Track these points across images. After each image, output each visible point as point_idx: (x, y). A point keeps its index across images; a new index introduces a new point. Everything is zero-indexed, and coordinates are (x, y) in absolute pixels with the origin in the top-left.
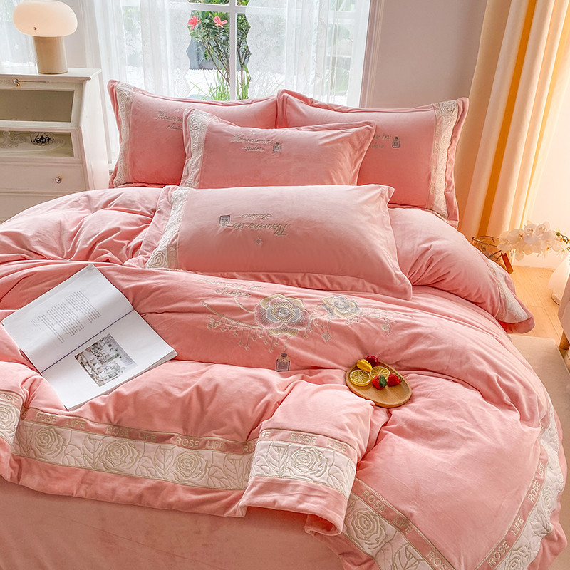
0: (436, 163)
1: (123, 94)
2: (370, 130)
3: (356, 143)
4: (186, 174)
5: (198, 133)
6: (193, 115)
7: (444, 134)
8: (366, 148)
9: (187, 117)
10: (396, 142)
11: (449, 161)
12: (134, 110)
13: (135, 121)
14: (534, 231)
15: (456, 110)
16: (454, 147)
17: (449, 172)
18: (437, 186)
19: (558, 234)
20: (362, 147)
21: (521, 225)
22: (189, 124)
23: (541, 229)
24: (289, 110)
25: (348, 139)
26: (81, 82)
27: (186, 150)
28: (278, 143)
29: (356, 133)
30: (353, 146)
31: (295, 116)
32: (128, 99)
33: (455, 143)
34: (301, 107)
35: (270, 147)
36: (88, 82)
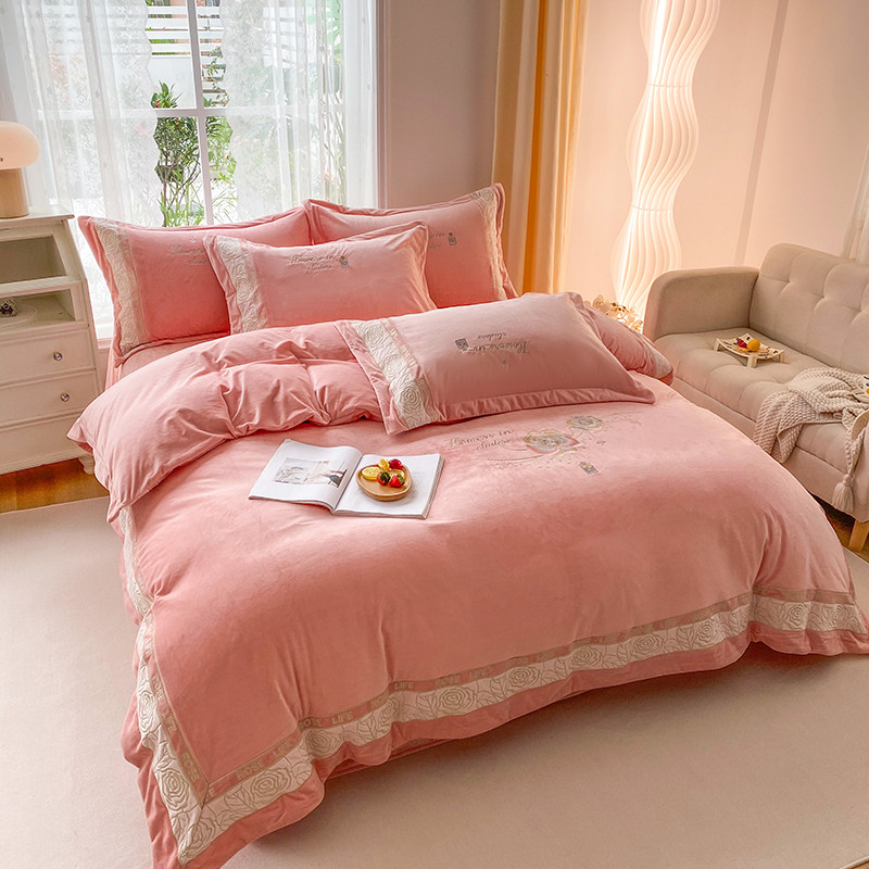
1: (108, 232)
2: (424, 230)
5: (242, 261)
6: (220, 242)
7: (491, 224)
8: (425, 250)
9: (212, 246)
10: (451, 237)
12: (136, 250)
13: (141, 262)
15: (494, 197)
17: (501, 262)
18: (495, 279)
19: (614, 305)
20: (422, 249)
22: (220, 255)
25: (409, 242)
26: (61, 223)
27: (224, 286)
28: (342, 257)
29: (414, 234)
30: (415, 250)
31: (336, 227)
32: (119, 237)
33: (501, 230)
34: (337, 215)
35: (337, 263)
36: (69, 221)
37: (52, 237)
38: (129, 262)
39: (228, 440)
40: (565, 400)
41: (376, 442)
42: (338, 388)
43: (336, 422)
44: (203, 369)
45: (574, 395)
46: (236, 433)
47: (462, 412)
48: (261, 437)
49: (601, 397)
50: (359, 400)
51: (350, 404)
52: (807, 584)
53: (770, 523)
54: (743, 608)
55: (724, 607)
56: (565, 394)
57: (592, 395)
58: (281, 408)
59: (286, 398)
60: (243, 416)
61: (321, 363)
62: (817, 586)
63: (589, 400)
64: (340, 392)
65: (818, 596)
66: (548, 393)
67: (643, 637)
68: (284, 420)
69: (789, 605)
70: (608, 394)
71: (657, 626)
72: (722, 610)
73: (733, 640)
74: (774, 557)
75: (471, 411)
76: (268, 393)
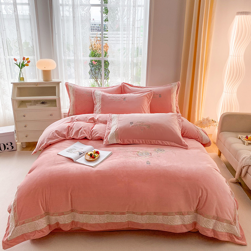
0: (173, 101)
1: (71, 86)
2: (152, 93)
3: (148, 97)
4: (95, 110)
5: (99, 97)
6: (96, 91)
7: (174, 93)
8: (151, 98)
9: (94, 92)
10: (160, 95)
11: (176, 101)
12: (76, 92)
13: (76, 95)
14: (205, 121)
15: (177, 85)
16: (177, 96)
17: (177, 104)
18: (174, 108)
19: (212, 120)
20: (150, 98)
21: (201, 119)
22: (95, 95)
23: (207, 119)
24: (126, 88)
25: (146, 96)
26: (58, 83)
27: (94, 102)
28: (125, 98)
29: (148, 94)
30: (147, 98)
31: (128, 90)
32: (73, 88)
33: (178, 95)
34: (129, 87)
35: (123, 99)
36: (60, 83)
37: (55, 87)
38: (73, 94)
39: (65, 140)
40: (159, 143)
41: (100, 146)
42: (96, 130)
43: (93, 139)
44: (69, 121)
45: (163, 143)
46: (67, 138)
47: (127, 142)
48: (73, 140)
49: (170, 145)
50: (99, 134)
51: (97, 135)
52: (214, 213)
53: (202, 191)
54: (189, 216)
55: (181, 214)
56: (160, 142)
57: (168, 143)
58: (79, 134)
59: (82, 131)
60: (70, 134)
61: (99, 124)
62: (217, 215)
63: (166, 144)
64: (96, 132)
65: (218, 219)
66: (154, 141)
67: (150, 216)
68: (79, 136)
69: (205, 219)
70: (173, 144)
71: (155, 214)
72: (180, 214)
73: (185, 226)
74: (202, 202)
75: (130, 142)
76: (78, 129)
